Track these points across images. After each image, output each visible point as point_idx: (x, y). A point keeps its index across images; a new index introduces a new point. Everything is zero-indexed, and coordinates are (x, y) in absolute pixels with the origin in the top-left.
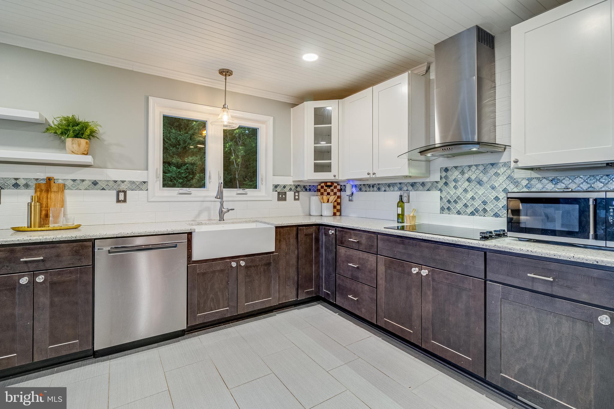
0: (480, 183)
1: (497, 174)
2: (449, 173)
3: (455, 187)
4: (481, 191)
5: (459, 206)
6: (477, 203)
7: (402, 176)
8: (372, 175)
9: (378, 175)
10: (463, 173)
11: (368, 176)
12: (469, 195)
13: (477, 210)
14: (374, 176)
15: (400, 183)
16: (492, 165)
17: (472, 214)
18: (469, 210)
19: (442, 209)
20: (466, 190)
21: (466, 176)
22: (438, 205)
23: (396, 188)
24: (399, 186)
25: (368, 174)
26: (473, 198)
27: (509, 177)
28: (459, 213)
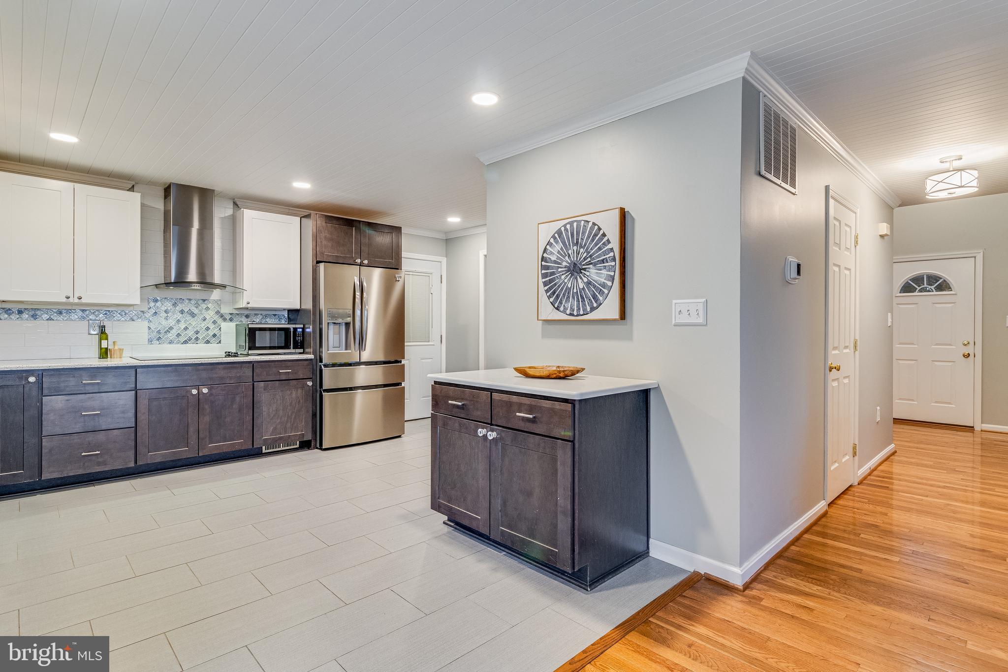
0: (193, 315)
1: (207, 309)
2: (159, 304)
3: (166, 318)
4: (193, 322)
5: (172, 335)
6: (190, 333)
7: (114, 304)
8: (71, 300)
9: (83, 301)
10: (175, 305)
11: (64, 300)
12: (182, 325)
13: (190, 339)
14: (77, 301)
15: (83, 311)
16: (204, 301)
17: (185, 342)
18: (182, 339)
19: (150, 341)
20: (178, 321)
21: (178, 308)
22: (146, 337)
23: (74, 316)
24: (80, 313)
25: (68, 298)
26: (186, 329)
27: (218, 312)
28: (171, 342)
